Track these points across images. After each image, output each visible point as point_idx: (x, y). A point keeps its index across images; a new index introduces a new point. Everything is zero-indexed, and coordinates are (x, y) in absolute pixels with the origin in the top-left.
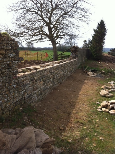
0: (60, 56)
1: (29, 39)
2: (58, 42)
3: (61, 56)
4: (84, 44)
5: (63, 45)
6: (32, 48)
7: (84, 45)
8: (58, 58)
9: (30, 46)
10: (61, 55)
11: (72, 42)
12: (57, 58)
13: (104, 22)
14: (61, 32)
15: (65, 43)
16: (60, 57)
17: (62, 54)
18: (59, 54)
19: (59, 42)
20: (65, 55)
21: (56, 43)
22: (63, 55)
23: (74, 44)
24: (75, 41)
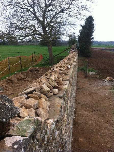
13: (92, 18)
18: (54, 55)
20: (61, 56)
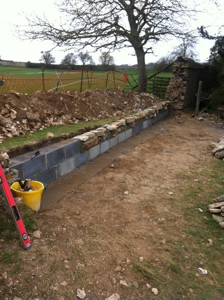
0: (152, 80)
1: (90, 44)
2: (149, 49)
3: (154, 81)
4: (210, 54)
5: (169, 59)
6: (111, 66)
7: (210, 57)
8: (148, 86)
9: (107, 63)
10: (153, 78)
11: (188, 52)
12: (146, 85)
14: (156, 26)
15: (172, 53)
16: (151, 83)
17: (157, 76)
18: (149, 76)
19: (151, 48)
20: (162, 78)
21: (145, 50)
22: (159, 78)
23: (192, 56)
24: (194, 51)
